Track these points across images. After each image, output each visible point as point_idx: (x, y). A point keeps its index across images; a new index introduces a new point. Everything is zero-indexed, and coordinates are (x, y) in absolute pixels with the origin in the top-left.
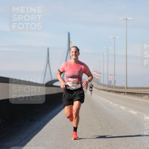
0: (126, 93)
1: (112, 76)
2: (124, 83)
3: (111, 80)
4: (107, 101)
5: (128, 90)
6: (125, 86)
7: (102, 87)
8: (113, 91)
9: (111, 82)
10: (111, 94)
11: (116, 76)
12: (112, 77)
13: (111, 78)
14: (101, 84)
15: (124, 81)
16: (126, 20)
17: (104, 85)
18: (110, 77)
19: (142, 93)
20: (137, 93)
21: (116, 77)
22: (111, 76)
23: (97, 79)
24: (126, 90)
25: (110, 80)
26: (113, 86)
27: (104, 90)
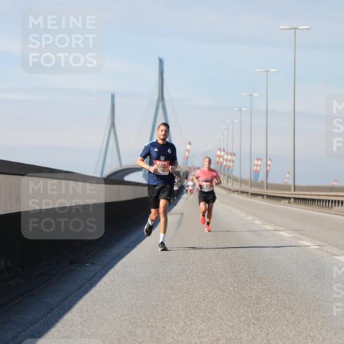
0: (292, 200)
1: (261, 160)
2: (288, 176)
3: (258, 168)
4: (249, 218)
5: (296, 193)
6: (290, 183)
7: (236, 186)
8: (263, 195)
9: (257, 173)
10: (258, 201)
11: (270, 160)
12: (259, 163)
13: (257, 165)
14: (235, 179)
15: (289, 173)
16: (293, 31)
17: (242, 182)
18: (256, 162)
19: (329, 201)
20: (319, 200)
21: (269, 162)
22: (258, 159)
23: (225, 166)
24: (292, 192)
25: (255, 168)
26: (262, 182)
27: (243, 192)
